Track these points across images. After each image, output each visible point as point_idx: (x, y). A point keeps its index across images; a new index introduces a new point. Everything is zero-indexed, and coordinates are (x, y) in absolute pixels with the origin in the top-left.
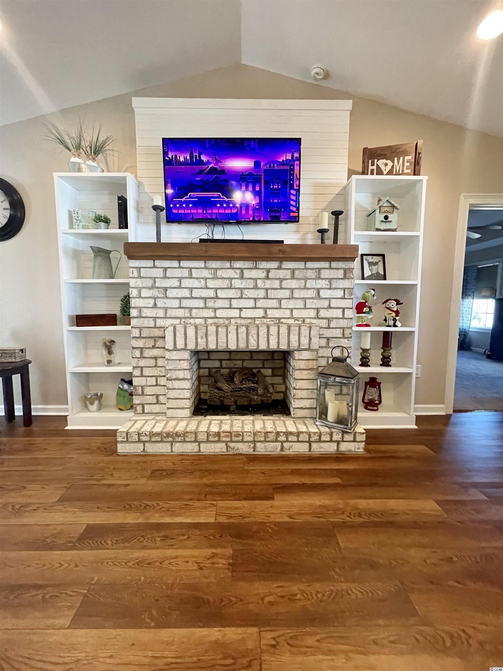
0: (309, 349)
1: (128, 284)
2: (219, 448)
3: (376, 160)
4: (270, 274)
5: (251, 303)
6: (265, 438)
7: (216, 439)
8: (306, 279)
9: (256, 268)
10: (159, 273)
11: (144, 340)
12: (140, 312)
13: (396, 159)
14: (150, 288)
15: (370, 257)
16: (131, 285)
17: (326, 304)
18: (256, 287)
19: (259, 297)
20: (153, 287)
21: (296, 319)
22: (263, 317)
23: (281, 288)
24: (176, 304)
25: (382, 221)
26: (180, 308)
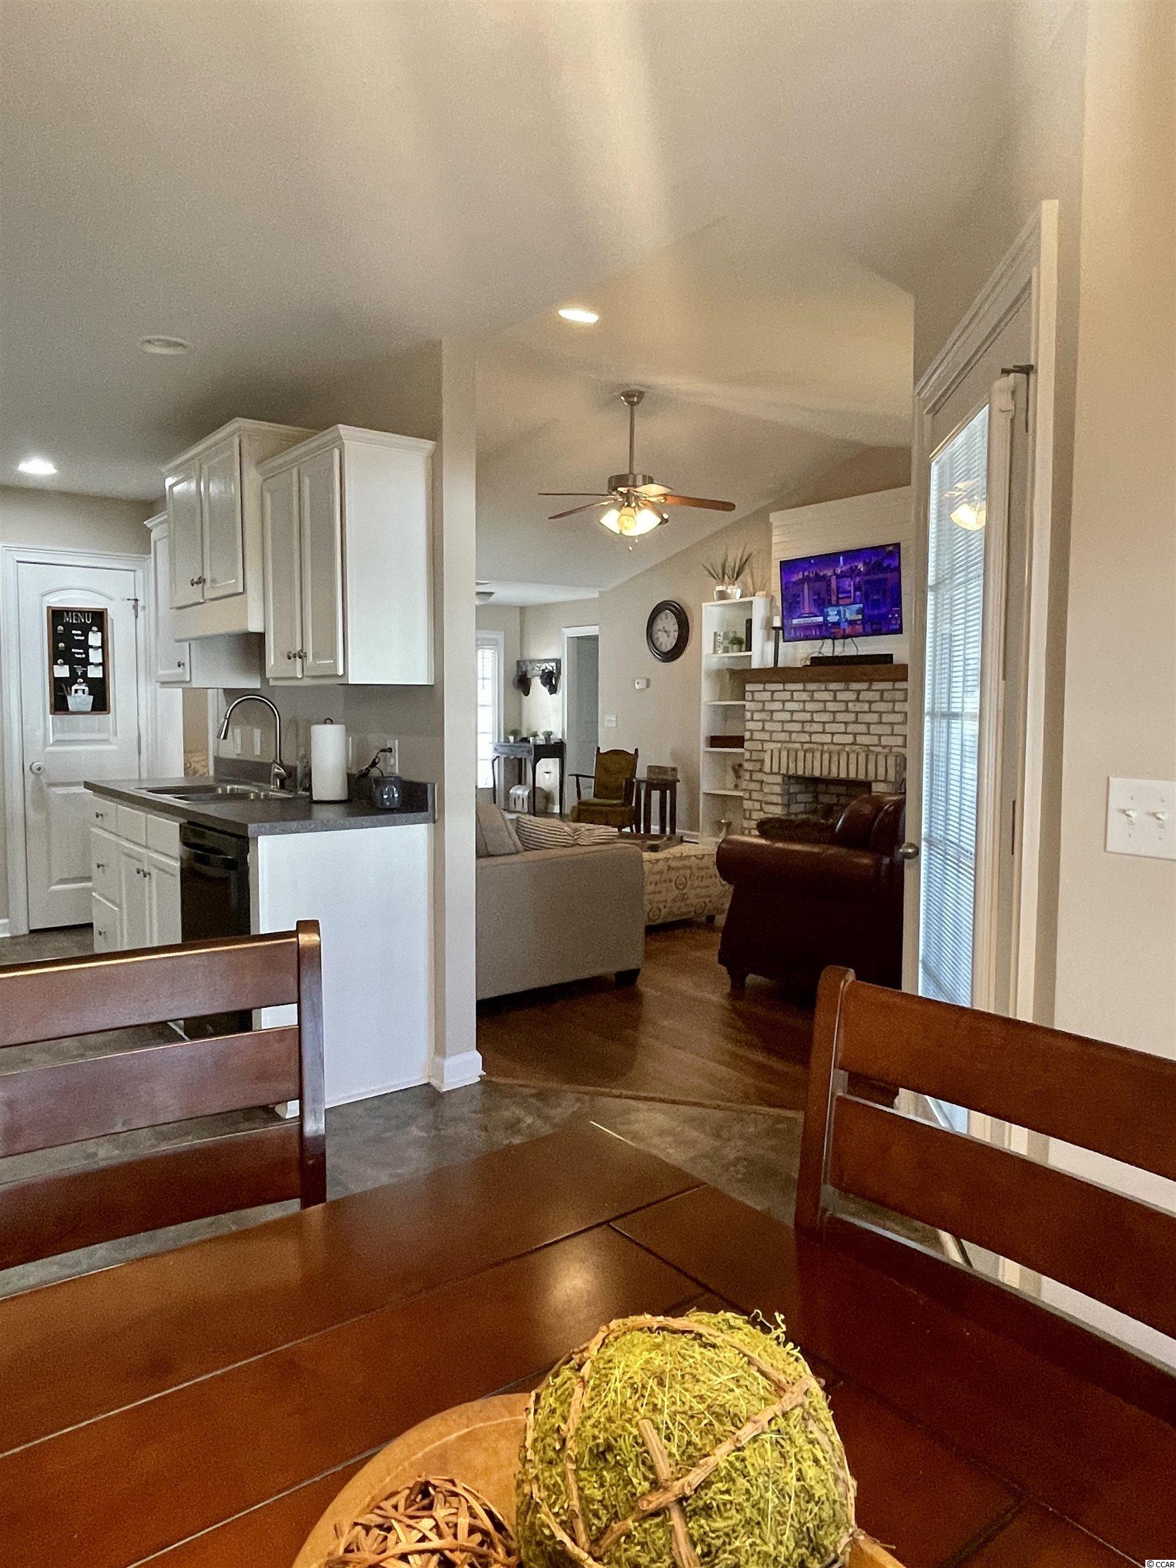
4: (861, 696)
5: (842, 728)
8: (894, 702)
9: (848, 690)
10: (767, 695)
11: (752, 763)
12: (752, 734)
16: (747, 707)
20: (763, 710)
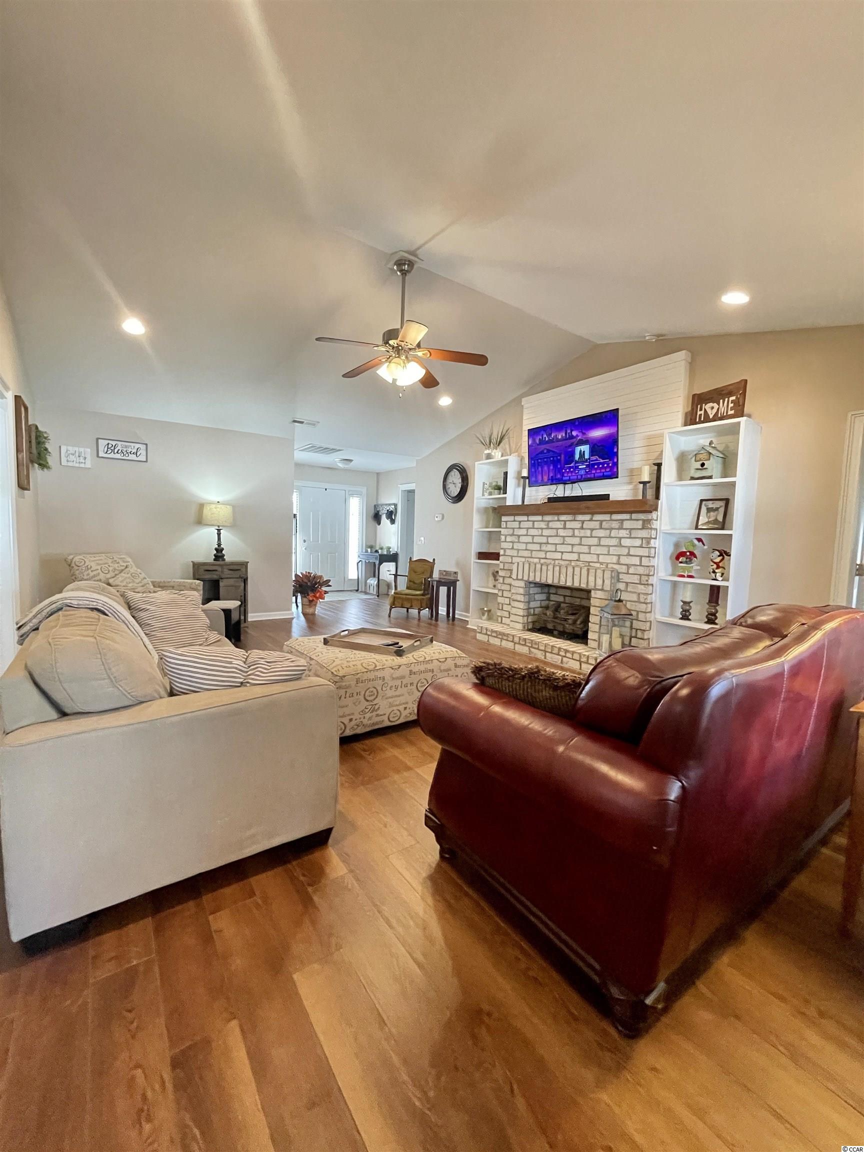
3: (704, 405)
10: (516, 525)
13: (721, 401)
14: (511, 535)
15: (711, 502)
16: (502, 533)
19: (576, 543)
22: (577, 560)
23: (591, 537)
25: (697, 469)
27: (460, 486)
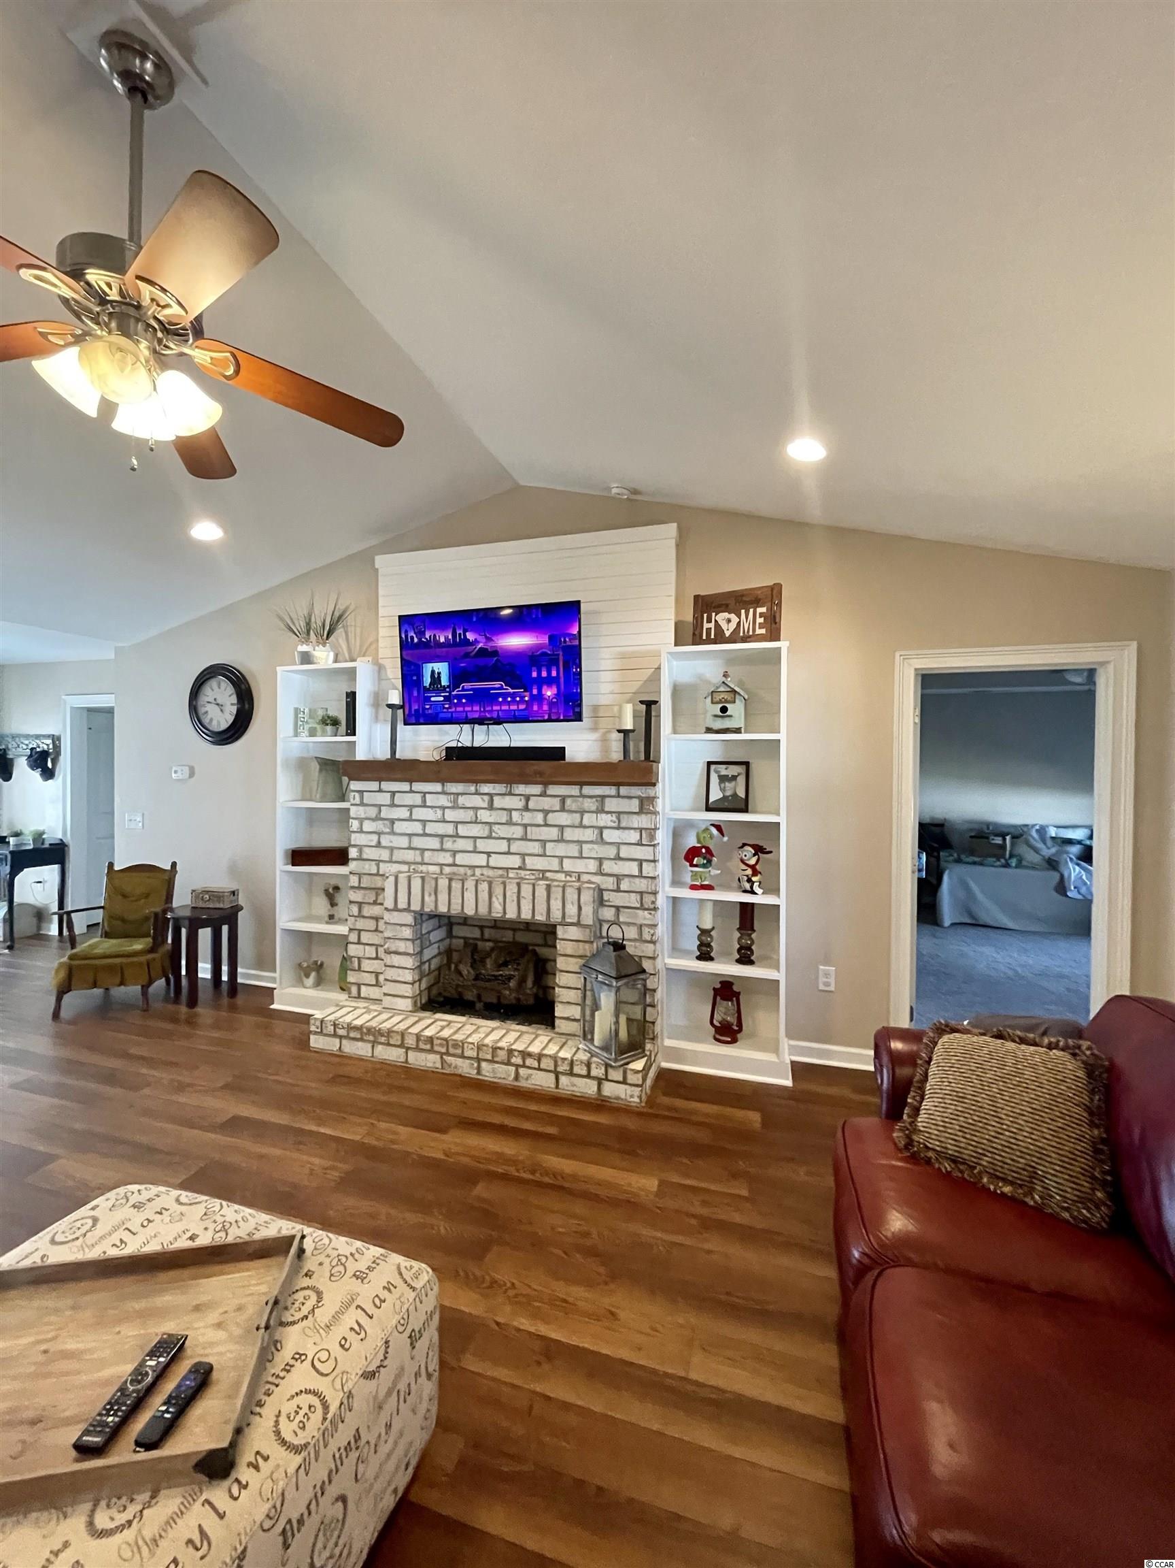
0: (577, 924)
1: (348, 810)
2: (429, 1061)
3: (714, 614)
4: (530, 803)
5: (503, 846)
6: (493, 1057)
7: (428, 1047)
8: (582, 813)
9: (511, 794)
10: (385, 799)
11: (363, 892)
12: (361, 851)
13: (743, 611)
14: (374, 820)
15: (724, 766)
16: (352, 814)
17: (612, 852)
18: (510, 823)
19: (514, 836)
20: (378, 818)
21: (568, 874)
22: (520, 868)
23: (546, 825)
24: (404, 842)
25: (716, 716)
26: (410, 848)
27: (234, 709)
